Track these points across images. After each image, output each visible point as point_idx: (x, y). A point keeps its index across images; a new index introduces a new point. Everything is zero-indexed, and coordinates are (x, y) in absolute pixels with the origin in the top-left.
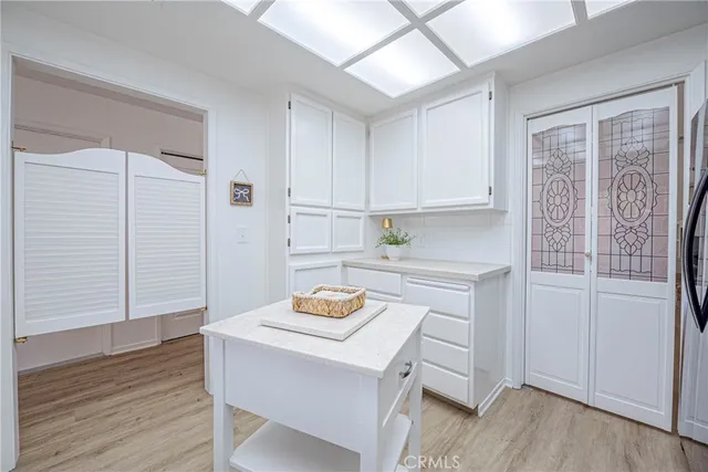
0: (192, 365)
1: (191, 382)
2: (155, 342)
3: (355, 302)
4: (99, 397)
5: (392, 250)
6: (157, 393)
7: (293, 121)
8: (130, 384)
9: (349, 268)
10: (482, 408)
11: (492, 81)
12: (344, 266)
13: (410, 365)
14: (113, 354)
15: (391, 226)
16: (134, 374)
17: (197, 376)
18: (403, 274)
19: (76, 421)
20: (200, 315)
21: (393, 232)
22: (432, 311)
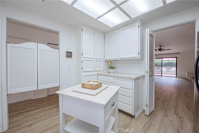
0: (56, 102)
1: (55, 107)
2: (46, 96)
3: (99, 85)
4: (30, 111)
5: (111, 70)
6: (46, 110)
7: (83, 34)
8: (39, 107)
9: (99, 75)
10: (137, 115)
11: (140, 22)
12: (98, 75)
13: (114, 103)
14: (34, 99)
15: (111, 64)
16: (40, 104)
17: (57, 105)
18: (114, 77)
19: (24, 117)
20: (57, 88)
21: (111, 65)
22: (121, 87)
